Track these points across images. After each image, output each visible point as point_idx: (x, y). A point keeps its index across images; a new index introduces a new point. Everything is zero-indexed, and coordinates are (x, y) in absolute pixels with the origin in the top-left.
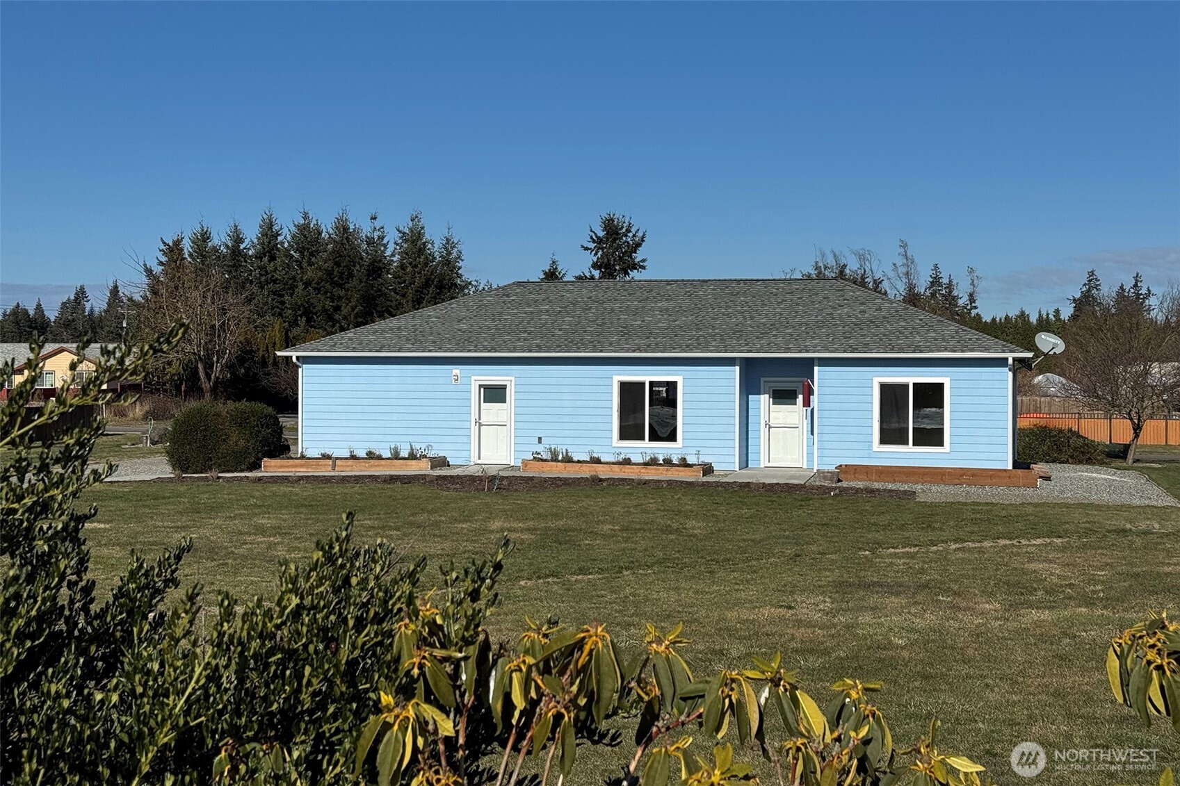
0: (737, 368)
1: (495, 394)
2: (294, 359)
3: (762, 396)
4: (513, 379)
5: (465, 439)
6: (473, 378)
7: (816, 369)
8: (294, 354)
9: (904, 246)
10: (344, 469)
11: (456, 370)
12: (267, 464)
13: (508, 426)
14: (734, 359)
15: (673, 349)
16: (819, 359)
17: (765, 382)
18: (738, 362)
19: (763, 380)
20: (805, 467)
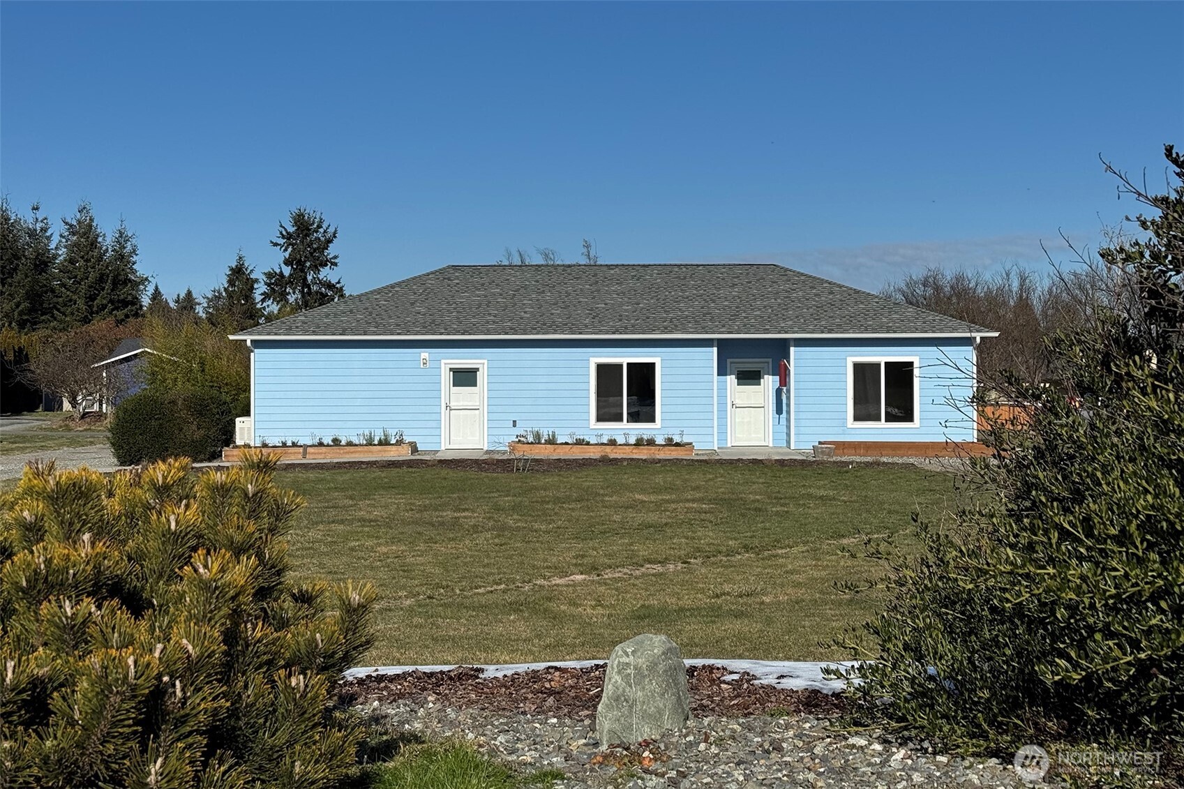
0: (715, 349)
1: (465, 377)
2: (249, 343)
3: (728, 377)
4: (486, 362)
5: (434, 424)
6: (443, 361)
7: (792, 349)
8: (249, 339)
9: (588, 246)
10: (315, 457)
11: (425, 354)
12: (228, 453)
13: (481, 409)
14: (712, 340)
15: (652, 331)
16: (795, 339)
17: (731, 363)
18: (716, 343)
19: (729, 361)
20: (771, 445)
